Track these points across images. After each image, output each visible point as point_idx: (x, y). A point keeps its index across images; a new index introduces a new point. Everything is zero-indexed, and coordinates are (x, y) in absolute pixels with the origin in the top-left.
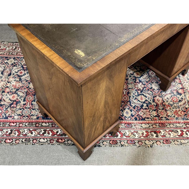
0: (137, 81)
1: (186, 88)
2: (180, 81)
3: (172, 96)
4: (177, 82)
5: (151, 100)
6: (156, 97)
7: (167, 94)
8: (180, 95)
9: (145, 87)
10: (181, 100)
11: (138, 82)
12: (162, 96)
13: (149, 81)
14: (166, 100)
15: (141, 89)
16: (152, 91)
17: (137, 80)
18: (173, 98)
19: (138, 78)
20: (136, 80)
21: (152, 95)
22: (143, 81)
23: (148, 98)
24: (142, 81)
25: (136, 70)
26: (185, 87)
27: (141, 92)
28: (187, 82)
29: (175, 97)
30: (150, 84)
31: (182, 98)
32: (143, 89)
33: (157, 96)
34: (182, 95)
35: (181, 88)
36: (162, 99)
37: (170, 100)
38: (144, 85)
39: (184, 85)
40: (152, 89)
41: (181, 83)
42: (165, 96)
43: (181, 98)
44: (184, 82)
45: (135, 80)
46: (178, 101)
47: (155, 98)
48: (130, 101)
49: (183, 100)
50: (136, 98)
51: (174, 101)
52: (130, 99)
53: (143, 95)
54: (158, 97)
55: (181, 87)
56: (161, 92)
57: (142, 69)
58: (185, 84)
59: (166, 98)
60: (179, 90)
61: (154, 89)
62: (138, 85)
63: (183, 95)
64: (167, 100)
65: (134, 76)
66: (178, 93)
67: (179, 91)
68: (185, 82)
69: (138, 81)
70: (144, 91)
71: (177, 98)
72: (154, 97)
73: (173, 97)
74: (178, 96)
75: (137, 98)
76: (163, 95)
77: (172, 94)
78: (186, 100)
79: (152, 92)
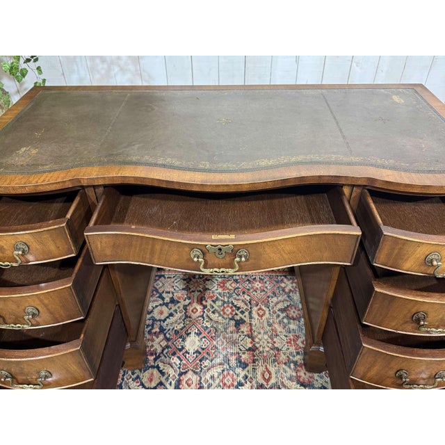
0: (154, 331)
1: (261, 349)
2: (251, 330)
3: (223, 371)
4: (243, 332)
5: (173, 383)
6: (186, 373)
7: (213, 366)
8: (244, 368)
9: (167, 347)
10: (243, 381)
11: (155, 333)
12: (201, 371)
13: (181, 329)
14: (208, 381)
15: (159, 350)
16: (182, 357)
17: (155, 326)
18: (224, 377)
19: (158, 323)
20: (153, 328)
21: (179, 368)
22: (169, 330)
23: (166, 376)
24: (165, 330)
25: (161, 302)
26: (257, 345)
27: (155, 360)
28: (265, 333)
29: (231, 372)
30: (181, 340)
31: (246, 377)
32: (163, 350)
33: (190, 372)
34: (246, 369)
35: (250, 349)
36: (199, 378)
37: (217, 381)
38: (168, 340)
39: (257, 340)
40: (184, 351)
41: (251, 336)
42: (208, 369)
43: (243, 378)
44: (259, 333)
45: (150, 328)
46: (236, 384)
47: (183, 376)
48: (121, 383)
49: (246, 383)
50: (138, 377)
51: (225, 384)
52: (123, 379)
53: (158, 367)
54: (190, 375)
55: (250, 346)
56: (201, 361)
57: (175, 298)
58: (260, 336)
59: (208, 376)
60: (244, 353)
61: (187, 352)
62: (153, 340)
63: (250, 367)
64: (210, 381)
65: (153, 317)
66: (240, 362)
67: (243, 356)
68: (262, 332)
69: (158, 330)
70: (163, 357)
71: (235, 377)
72: (181, 374)
73: (225, 373)
74: (239, 370)
75: (141, 377)
76: (205, 367)
77: (226, 366)
78: (254, 382)
79: (181, 361)
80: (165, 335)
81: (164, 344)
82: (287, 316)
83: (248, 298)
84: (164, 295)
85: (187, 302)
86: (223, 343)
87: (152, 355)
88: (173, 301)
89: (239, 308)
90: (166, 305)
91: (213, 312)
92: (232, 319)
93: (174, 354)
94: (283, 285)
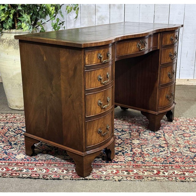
1: (171, 144)
2: (165, 139)
4: (161, 140)
8: (163, 148)
13: (129, 138)
15: (120, 143)
19: (117, 136)
26: (169, 143)
28: (172, 140)
29: (157, 149)
30: (130, 141)
36: (141, 150)
39: (168, 141)
41: (165, 141)
42: (145, 148)
44: (170, 140)
51: (154, 151)
55: (165, 143)
56: (141, 146)
60: (162, 144)
62: (116, 140)
63: (166, 148)
66: (161, 146)
71: (159, 150)
73: (154, 149)
77: (154, 147)
78: (168, 151)
80: (121, 139)
81: (122, 141)
82: (183, 136)
83: (162, 131)
84: (118, 129)
85: (130, 131)
86: (151, 142)
87: (117, 144)
88: (122, 131)
89: (157, 134)
90: (120, 132)
91: (145, 134)
92: (155, 136)
93: (128, 144)
94: (180, 128)
